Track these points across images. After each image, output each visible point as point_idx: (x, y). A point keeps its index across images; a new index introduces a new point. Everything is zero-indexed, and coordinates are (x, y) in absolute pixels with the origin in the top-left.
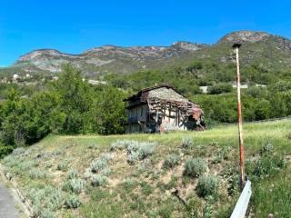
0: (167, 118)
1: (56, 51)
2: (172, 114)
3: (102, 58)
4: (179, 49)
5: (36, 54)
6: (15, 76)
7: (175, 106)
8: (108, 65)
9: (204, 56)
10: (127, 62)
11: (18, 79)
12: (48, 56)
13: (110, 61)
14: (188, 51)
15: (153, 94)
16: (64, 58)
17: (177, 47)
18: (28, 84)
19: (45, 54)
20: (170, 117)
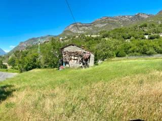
0: (73, 61)
1: (80, 23)
2: (76, 58)
3: (101, 23)
4: (139, 17)
5: (71, 26)
6: (61, 38)
7: (76, 54)
8: (105, 26)
9: (150, 20)
10: (114, 24)
11: (62, 40)
12: (77, 26)
13: (105, 24)
14: (143, 18)
15: (66, 49)
16: (84, 26)
17: (138, 16)
18: (65, 41)
19: (76, 26)
20: (74, 59)
